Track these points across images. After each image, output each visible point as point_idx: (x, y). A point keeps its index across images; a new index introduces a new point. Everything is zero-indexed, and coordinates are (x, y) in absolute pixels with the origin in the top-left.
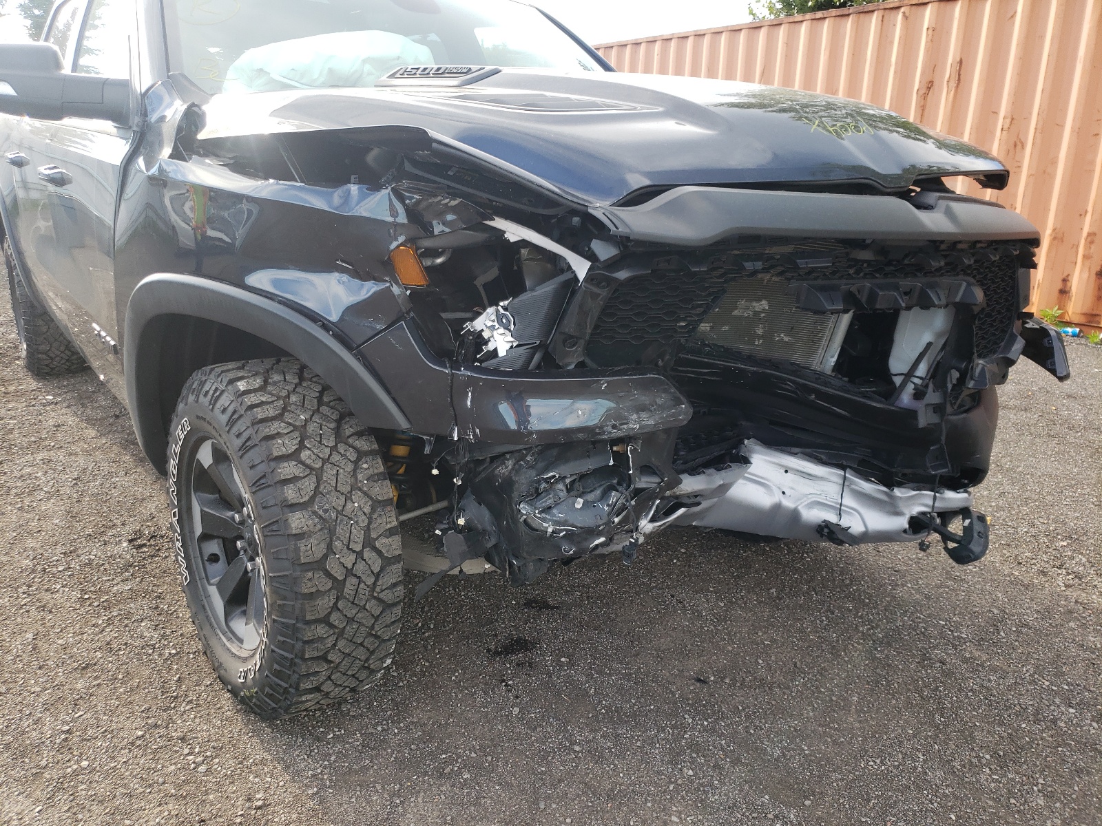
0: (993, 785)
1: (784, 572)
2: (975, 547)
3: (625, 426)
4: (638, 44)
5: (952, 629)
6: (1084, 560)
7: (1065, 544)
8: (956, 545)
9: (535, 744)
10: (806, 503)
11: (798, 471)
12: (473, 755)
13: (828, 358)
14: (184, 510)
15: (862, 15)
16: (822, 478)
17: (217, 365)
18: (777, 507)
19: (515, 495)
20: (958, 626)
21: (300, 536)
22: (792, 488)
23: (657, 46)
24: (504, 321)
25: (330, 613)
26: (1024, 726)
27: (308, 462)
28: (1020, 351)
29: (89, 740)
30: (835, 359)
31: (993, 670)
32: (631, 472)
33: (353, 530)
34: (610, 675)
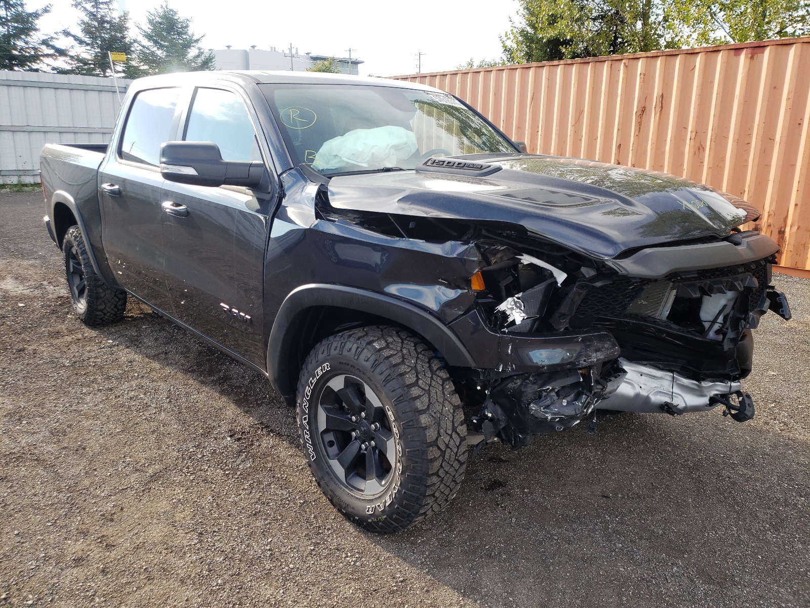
0: (774, 540)
1: (626, 432)
2: (748, 413)
3: (590, 360)
4: (444, 75)
5: (728, 458)
6: (786, 414)
7: (773, 405)
8: (737, 412)
9: (532, 537)
10: (653, 392)
11: (648, 374)
12: (502, 545)
13: (664, 312)
14: (312, 416)
15: (598, 63)
16: (661, 378)
17: (345, 332)
18: (638, 395)
19: (524, 399)
20: (731, 457)
21: (425, 428)
22: (644, 384)
23: (458, 78)
24: (518, 305)
25: (439, 470)
26: (781, 508)
27: (423, 386)
28: (768, 307)
29: (285, 553)
30: (668, 313)
31: (757, 480)
32: (593, 384)
33: (448, 423)
34: (555, 497)
